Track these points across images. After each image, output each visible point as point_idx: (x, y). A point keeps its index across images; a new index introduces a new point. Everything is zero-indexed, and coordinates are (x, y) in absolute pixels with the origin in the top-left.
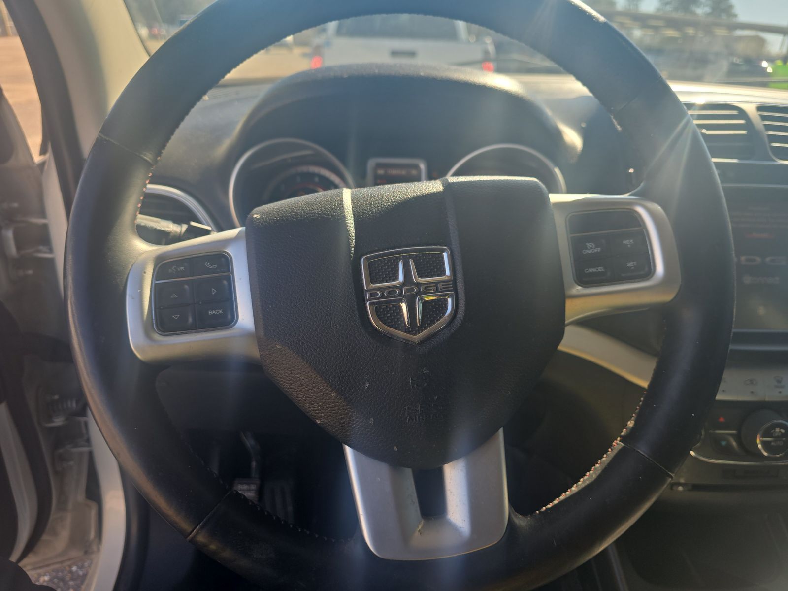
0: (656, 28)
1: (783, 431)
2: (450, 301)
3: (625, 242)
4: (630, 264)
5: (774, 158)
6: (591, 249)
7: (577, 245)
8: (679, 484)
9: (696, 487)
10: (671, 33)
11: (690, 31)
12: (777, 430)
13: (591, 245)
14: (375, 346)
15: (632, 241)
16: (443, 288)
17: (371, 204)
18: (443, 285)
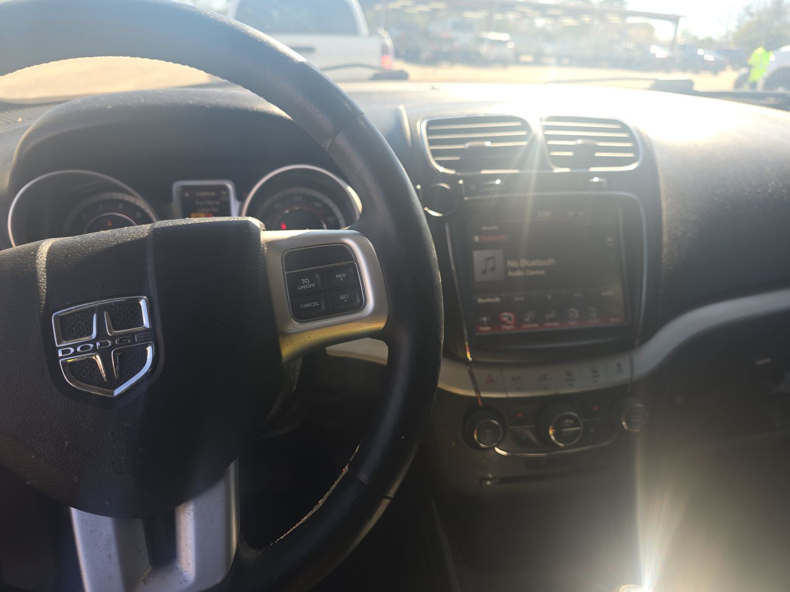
0: (555, 17)
1: (571, 421)
2: (149, 350)
3: (337, 276)
4: (343, 297)
5: (553, 167)
6: (306, 284)
7: (293, 281)
8: (488, 479)
9: (504, 480)
10: (569, 21)
11: (586, 19)
12: (567, 421)
13: (306, 280)
14: (70, 404)
15: (344, 274)
16: (140, 339)
17: (67, 256)
18: (140, 336)
